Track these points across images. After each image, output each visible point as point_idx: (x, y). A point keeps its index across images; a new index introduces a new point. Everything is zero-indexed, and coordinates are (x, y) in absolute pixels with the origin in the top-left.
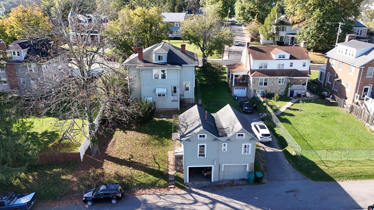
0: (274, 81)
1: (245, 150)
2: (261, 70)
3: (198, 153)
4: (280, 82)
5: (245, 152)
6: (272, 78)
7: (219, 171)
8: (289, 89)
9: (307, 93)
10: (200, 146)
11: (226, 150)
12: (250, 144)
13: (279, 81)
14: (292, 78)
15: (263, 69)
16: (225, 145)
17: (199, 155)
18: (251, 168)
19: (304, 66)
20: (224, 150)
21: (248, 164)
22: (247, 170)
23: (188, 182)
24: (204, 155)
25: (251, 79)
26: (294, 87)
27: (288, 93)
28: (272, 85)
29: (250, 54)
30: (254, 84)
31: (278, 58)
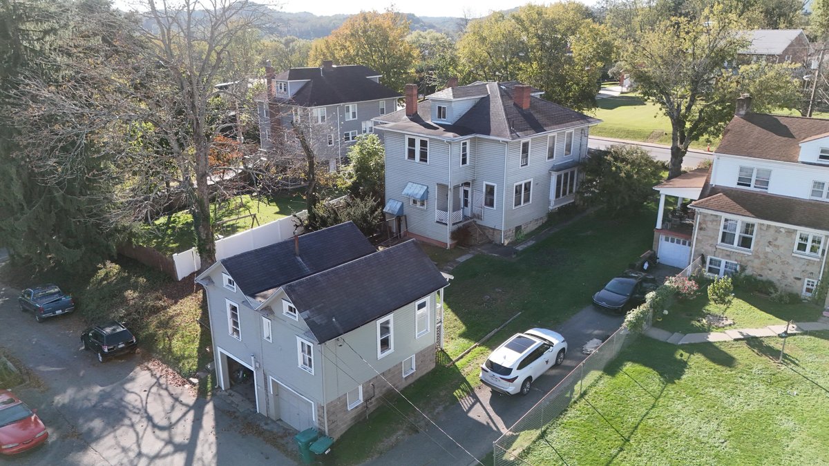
0: (776, 239)
1: (304, 357)
2: (742, 192)
3: (230, 325)
4: (802, 247)
5: (305, 364)
6: (769, 226)
7: (267, 390)
10: (230, 305)
11: (271, 340)
12: (311, 345)
13: (798, 241)
15: (752, 188)
16: (268, 325)
17: (234, 330)
18: (320, 418)
20: (269, 337)
21: (312, 403)
22: (314, 417)
23: (223, 387)
24: (239, 333)
30: (702, 232)
31: (815, 160)
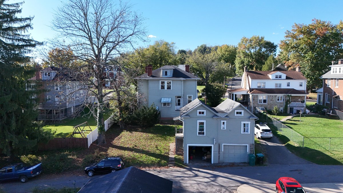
0: (272, 99)
1: (245, 129)
2: (259, 89)
3: (198, 131)
4: (278, 100)
5: (245, 131)
6: (270, 96)
7: (219, 151)
8: (288, 106)
9: (307, 110)
10: (199, 122)
11: (225, 129)
12: (249, 123)
13: (277, 98)
14: (290, 95)
15: (261, 88)
16: (224, 123)
17: (199, 133)
18: (251, 149)
19: (301, 85)
20: (224, 128)
21: (248, 145)
22: (248, 151)
23: (188, 162)
24: (203, 134)
25: (251, 96)
26: (292, 104)
27: (288, 110)
28: (271, 102)
29: (249, 76)
30: (254, 101)
31: (275, 78)
